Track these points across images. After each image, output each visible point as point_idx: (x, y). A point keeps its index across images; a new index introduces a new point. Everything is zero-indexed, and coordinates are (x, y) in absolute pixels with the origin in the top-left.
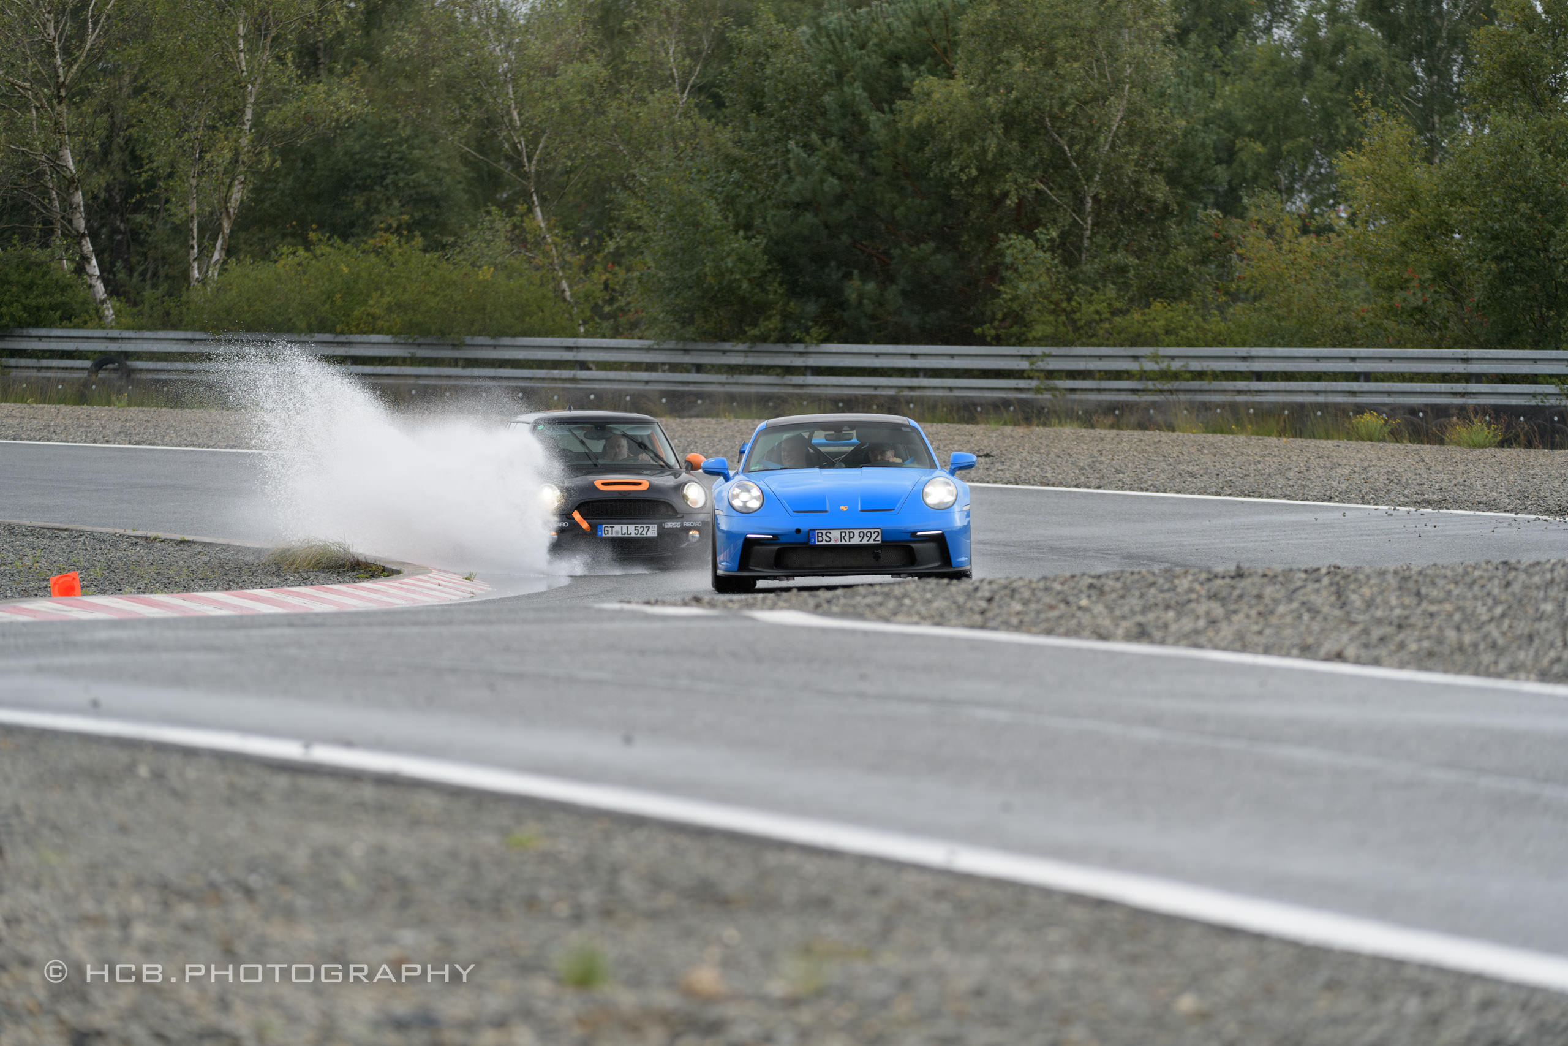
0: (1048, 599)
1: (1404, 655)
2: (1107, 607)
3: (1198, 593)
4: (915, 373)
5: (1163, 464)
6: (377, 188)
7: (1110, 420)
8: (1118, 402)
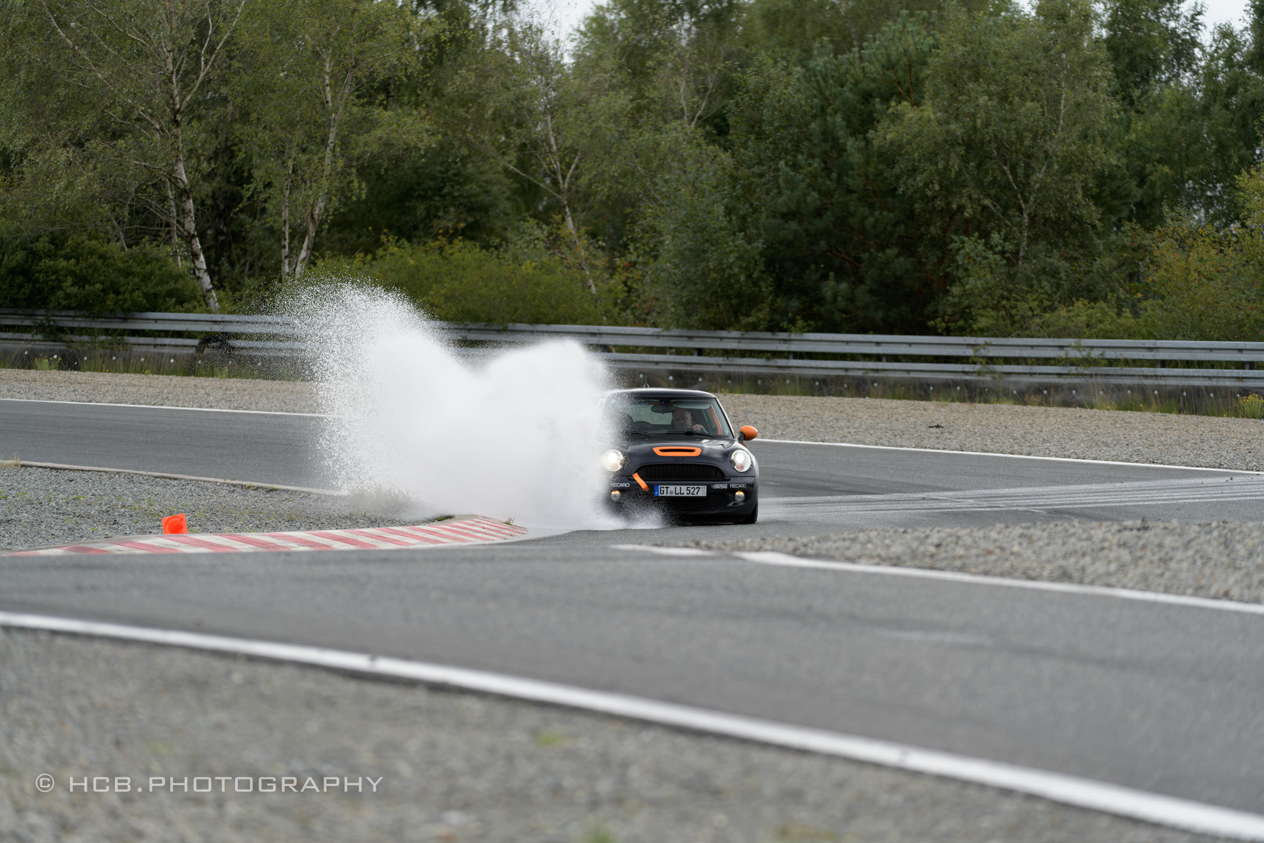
0: (987, 547)
2: (1034, 552)
3: (1109, 542)
4: (878, 358)
5: (1083, 435)
6: (437, 198)
7: (1039, 399)
8: (1046, 384)
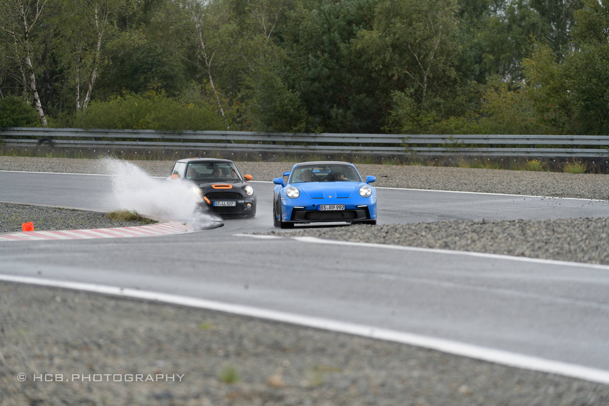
0: (410, 232)
1: (548, 254)
2: (432, 235)
3: (468, 230)
4: (358, 144)
5: (454, 180)
6: (149, 73)
7: (434, 163)
8: (437, 156)
